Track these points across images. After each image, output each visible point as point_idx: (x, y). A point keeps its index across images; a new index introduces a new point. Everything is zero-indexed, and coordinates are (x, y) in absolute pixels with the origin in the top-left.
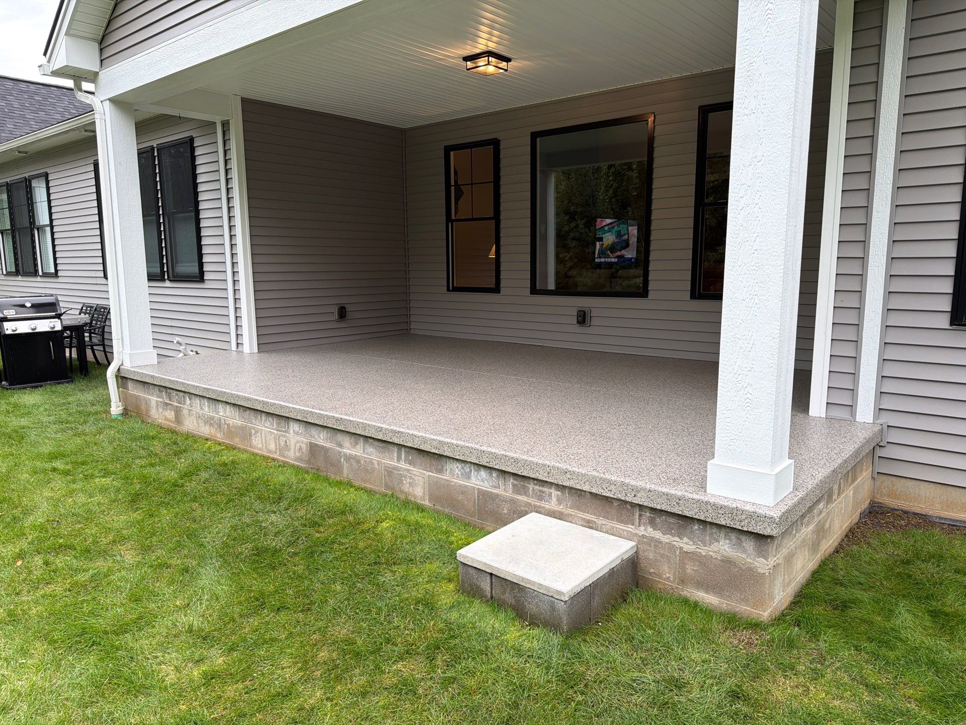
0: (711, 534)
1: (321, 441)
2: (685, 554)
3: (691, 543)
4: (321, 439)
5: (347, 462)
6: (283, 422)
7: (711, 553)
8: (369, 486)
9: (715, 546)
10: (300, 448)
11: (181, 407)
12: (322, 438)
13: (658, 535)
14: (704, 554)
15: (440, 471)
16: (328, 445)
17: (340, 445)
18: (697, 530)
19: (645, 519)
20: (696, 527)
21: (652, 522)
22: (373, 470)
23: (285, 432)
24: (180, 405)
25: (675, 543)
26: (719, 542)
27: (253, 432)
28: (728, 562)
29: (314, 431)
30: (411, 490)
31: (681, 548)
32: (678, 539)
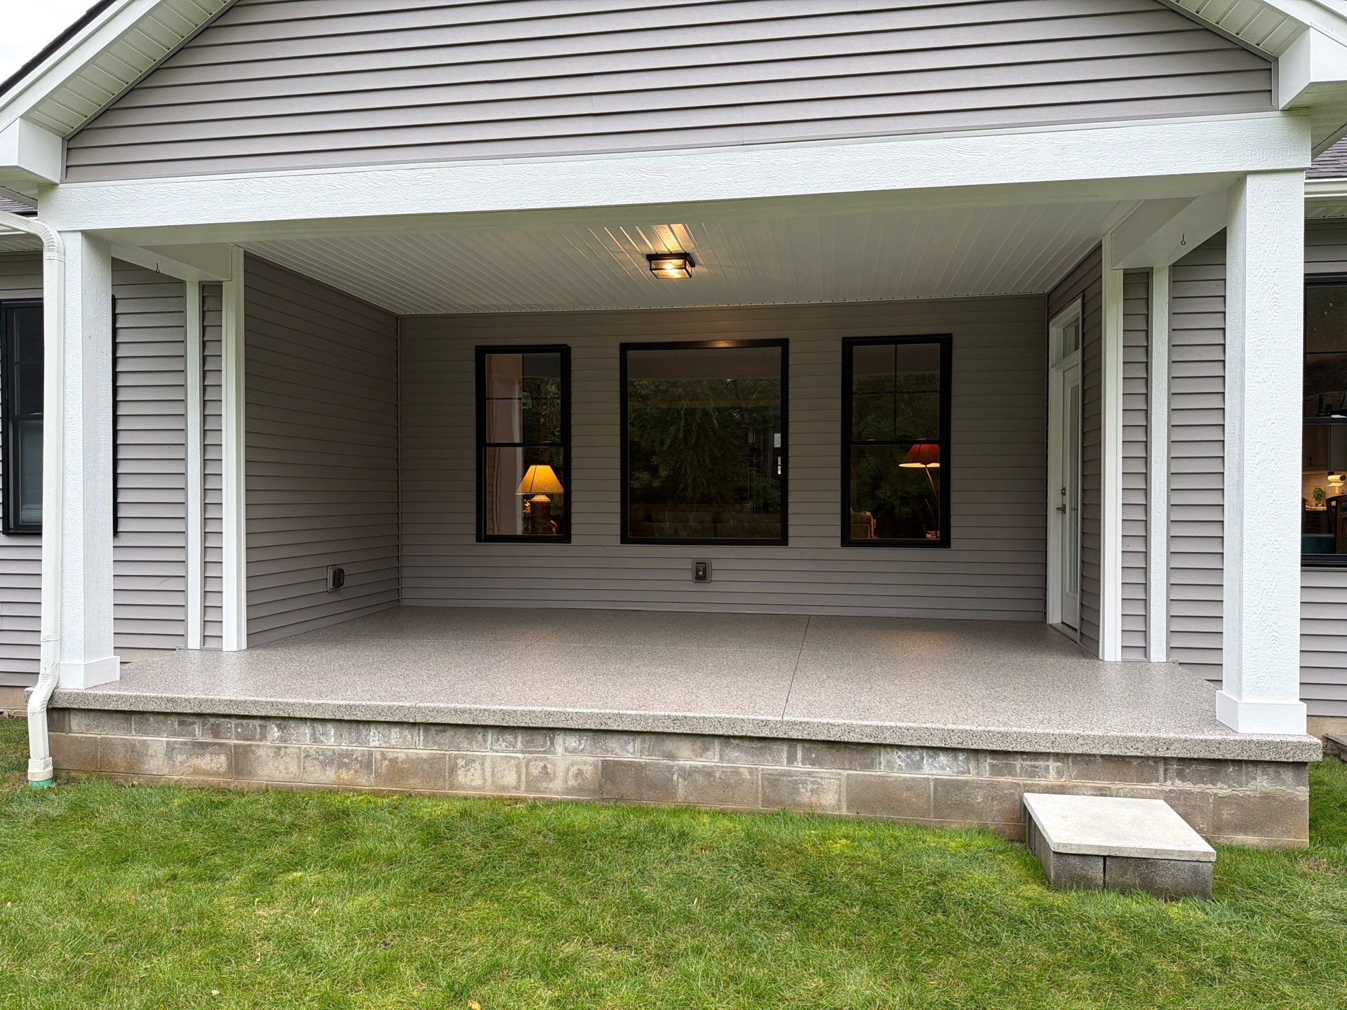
0: (1247, 773)
1: (630, 755)
2: (1220, 800)
3: (1227, 787)
4: (629, 752)
5: (685, 779)
6: (539, 739)
7: (1249, 793)
8: (730, 806)
9: (1252, 785)
10: (580, 772)
11: (250, 745)
12: (631, 751)
13: (1188, 786)
14: (1240, 795)
15: (870, 766)
16: (644, 759)
17: (671, 756)
18: (1232, 772)
19: (1171, 773)
20: (1231, 770)
21: (1181, 775)
22: (739, 783)
23: (544, 752)
24: (248, 743)
25: (1207, 790)
26: (1256, 779)
27: (461, 762)
28: (1266, 797)
29: (613, 743)
30: (814, 799)
31: (1215, 794)
32: (1211, 786)
